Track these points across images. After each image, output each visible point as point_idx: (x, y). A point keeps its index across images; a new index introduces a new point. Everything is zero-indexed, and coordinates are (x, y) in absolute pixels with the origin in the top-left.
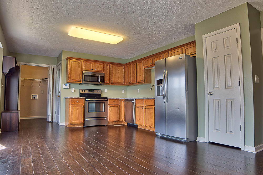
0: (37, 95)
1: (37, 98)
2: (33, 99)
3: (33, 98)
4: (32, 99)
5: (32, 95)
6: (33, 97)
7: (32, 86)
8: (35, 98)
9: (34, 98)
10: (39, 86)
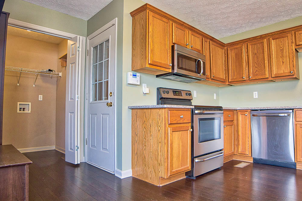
0: (30, 103)
1: (28, 111)
2: (20, 112)
3: (20, 110)
4: (18, 111)
5: (19, 103)
6: (21, 108)
7: (18, 85)
8: (24, 109)
9: (22, 110)
10: (34, 86)
